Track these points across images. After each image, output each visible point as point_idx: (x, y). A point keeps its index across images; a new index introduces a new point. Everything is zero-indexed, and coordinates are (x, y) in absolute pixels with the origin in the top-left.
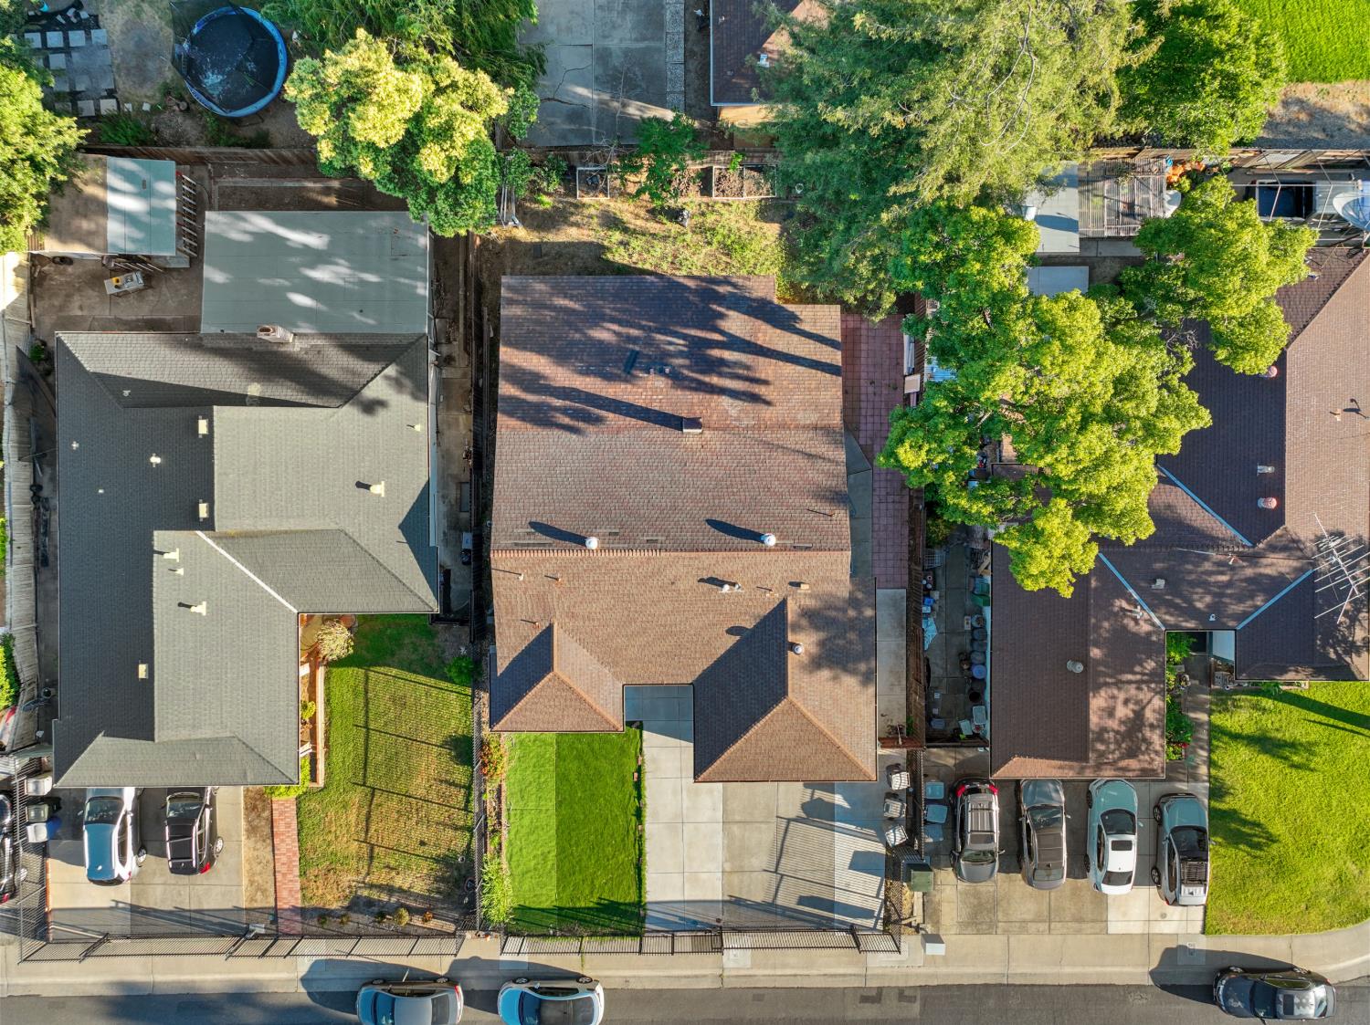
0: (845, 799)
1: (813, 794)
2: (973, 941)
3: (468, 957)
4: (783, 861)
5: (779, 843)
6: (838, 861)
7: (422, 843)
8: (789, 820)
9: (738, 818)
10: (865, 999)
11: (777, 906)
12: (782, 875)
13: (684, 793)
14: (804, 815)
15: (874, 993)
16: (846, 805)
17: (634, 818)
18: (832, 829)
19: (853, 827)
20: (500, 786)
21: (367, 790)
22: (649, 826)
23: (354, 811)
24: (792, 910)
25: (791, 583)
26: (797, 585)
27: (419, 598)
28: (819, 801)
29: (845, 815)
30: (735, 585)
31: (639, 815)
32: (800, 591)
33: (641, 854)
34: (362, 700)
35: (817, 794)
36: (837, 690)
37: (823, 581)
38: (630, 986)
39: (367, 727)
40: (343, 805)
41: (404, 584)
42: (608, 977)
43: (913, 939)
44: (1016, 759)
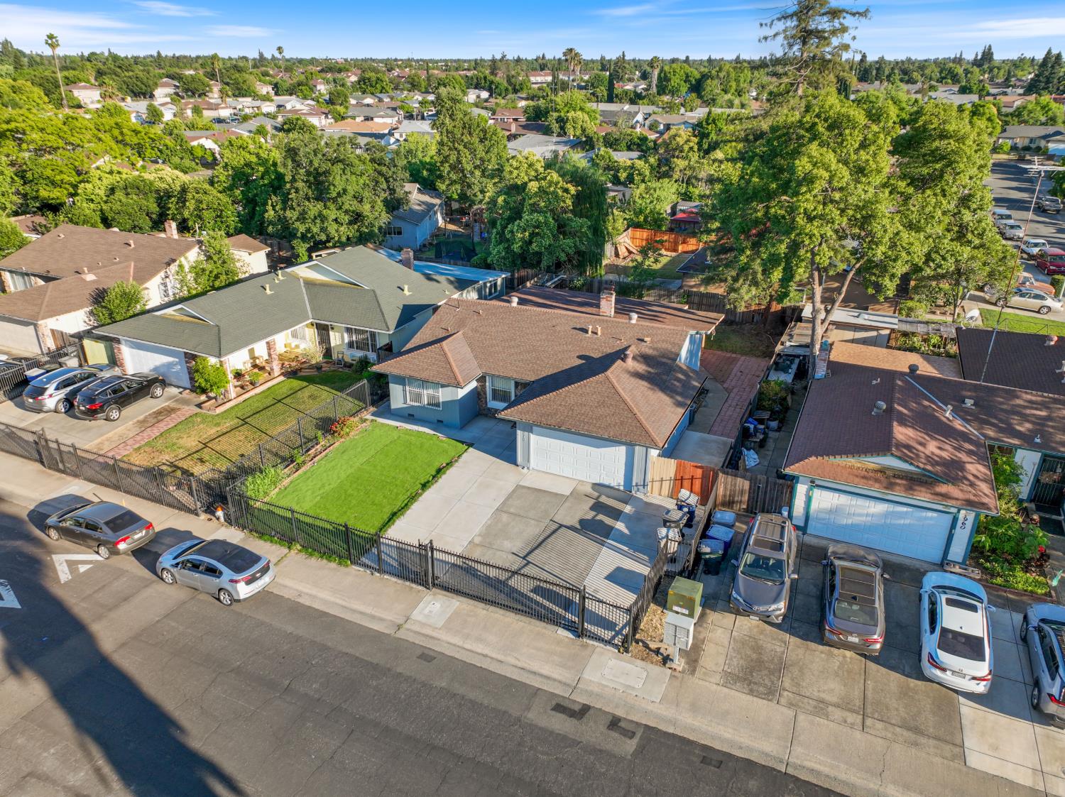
0: (627, 527)
1: (596, 516)
2: (740, 699)
3: (182, 529)
4: (537, 552)
5: (541, 538)
6: (596, 567)
7: (242, 455)
8: (561, 526)
9: (512, 510)
10: (560, 708)
11: (506, 586)
12: (529, 563)
13: (476, 485)
14: (579, 527)
15: (577, 708)
16: (626, 531)
18: (603, 543)
19: (626, 548)
20: (333, 444)
21: (241, 422)
22: (429, 494)
23: (219, 429)
24: (522, 594)
25: (639, 339)
26: (642, 340)
27: (386, 324)
28: (601, 521)
29: (621, 538)
30: (596, 333)
31: (425, 486)
32: (643, 344)
33: (405, 507)
34: (292, 392)
35: (601, 517)
36: (650, 393)
37: (663, 341)
38: (301, 600)
39: (279, 401)
40: (215, 425)
41: (384, 316)
42: (286, 587)
43: (657, 670)
44: (813, 458)
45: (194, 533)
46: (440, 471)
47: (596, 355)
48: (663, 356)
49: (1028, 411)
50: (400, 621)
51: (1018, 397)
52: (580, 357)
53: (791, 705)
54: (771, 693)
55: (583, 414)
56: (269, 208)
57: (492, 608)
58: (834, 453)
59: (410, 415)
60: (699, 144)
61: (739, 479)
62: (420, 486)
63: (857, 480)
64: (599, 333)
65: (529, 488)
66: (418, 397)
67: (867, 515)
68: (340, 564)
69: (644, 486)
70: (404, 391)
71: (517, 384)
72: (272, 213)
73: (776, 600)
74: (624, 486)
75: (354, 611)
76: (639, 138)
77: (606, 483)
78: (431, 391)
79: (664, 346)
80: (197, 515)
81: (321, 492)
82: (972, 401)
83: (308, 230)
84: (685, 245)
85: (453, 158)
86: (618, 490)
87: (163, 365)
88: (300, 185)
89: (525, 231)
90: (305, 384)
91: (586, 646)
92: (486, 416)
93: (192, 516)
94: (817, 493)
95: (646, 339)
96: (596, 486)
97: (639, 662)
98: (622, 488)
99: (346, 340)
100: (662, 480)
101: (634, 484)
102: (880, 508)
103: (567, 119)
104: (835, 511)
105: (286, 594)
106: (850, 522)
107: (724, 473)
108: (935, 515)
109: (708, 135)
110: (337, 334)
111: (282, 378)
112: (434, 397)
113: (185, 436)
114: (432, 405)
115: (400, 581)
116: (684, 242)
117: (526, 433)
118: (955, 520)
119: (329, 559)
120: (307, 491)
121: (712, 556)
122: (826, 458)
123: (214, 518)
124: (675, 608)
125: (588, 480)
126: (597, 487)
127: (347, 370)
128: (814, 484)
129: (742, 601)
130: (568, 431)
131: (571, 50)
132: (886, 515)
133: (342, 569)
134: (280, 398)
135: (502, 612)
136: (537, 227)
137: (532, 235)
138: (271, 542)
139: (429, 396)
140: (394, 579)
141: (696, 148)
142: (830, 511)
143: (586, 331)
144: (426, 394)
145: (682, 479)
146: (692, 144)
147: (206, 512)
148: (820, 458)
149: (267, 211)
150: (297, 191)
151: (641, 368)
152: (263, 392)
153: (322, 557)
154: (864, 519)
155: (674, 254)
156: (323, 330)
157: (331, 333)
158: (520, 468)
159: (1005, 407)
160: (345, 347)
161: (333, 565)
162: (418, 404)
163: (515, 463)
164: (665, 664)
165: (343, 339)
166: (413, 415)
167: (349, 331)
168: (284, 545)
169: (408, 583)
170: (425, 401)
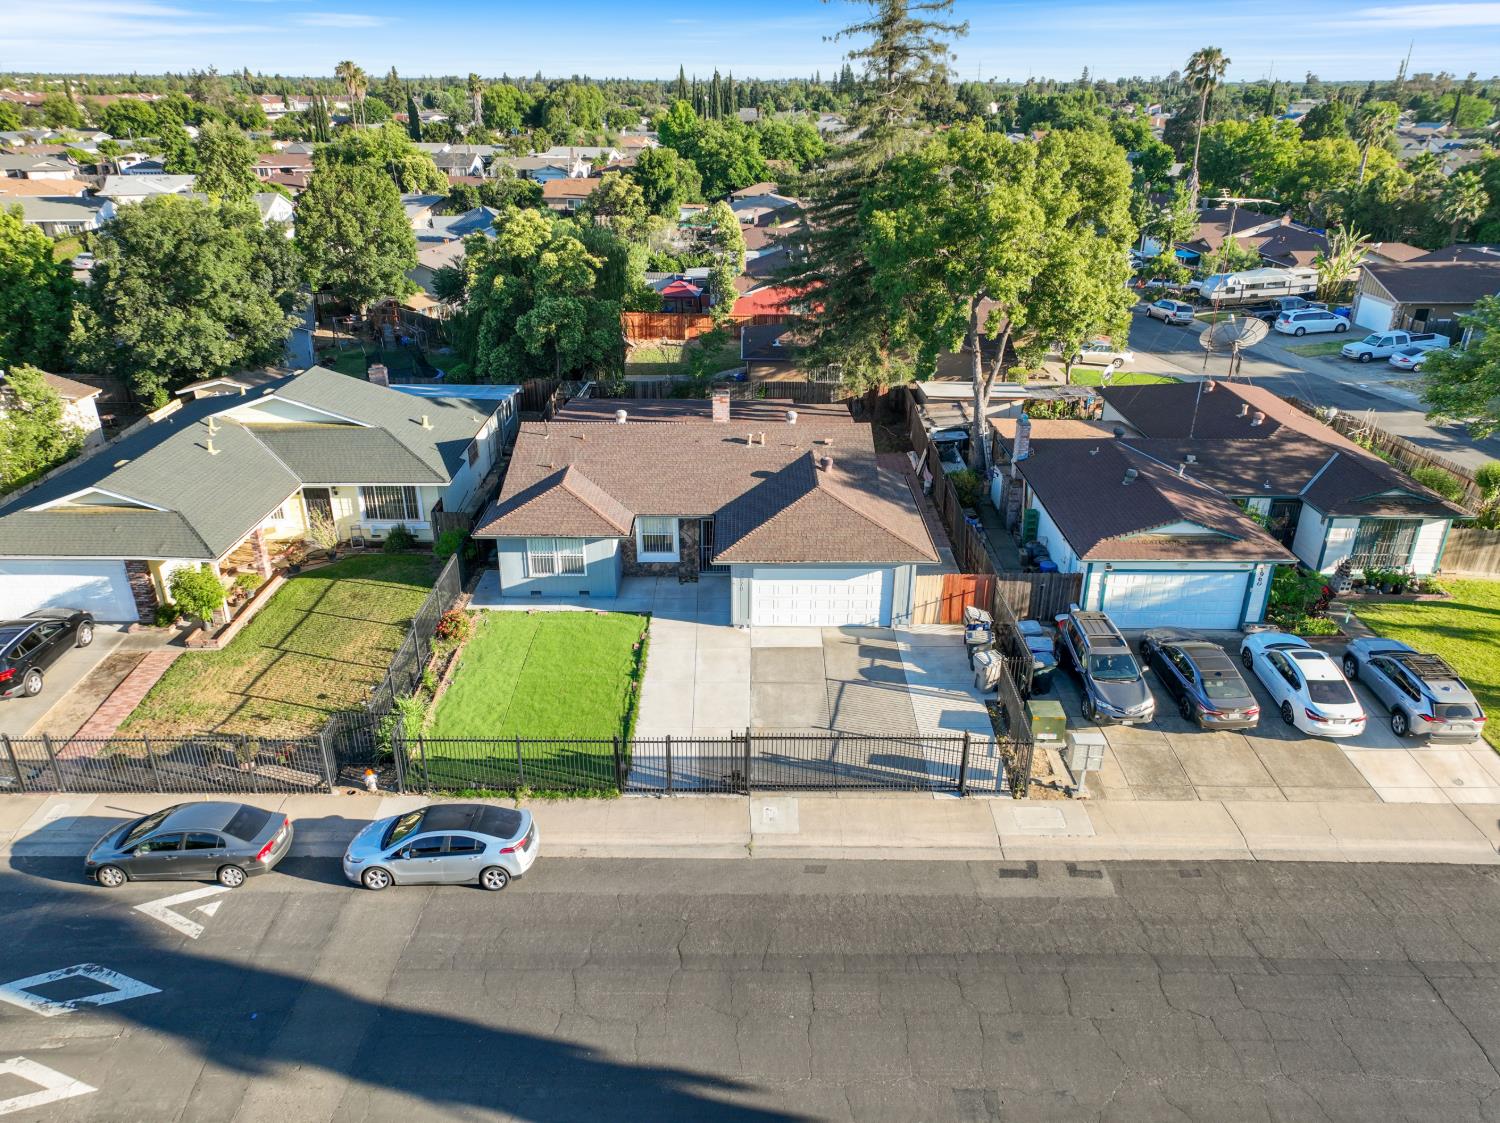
0: (918, 666)
1: (873, 662)
2: (1165, 807)
3: (322, 817)
4: (839, 718)
5: (833, 705)
6: (921, 718)
7: (322, 696)
8: (844, 683)
9: (771, 679)
10: (1007, 873)
11: (835, 765)
12: (841, 732)
13: (699, 660)
14: (864, 679)
15: (1024, 867)
16: (920, 671)
18: (906, 690)
19: (936, 689)
20: (455, 651)
21: (277, 653)
22: (647, 684)
23: (246, 668)
24: (861, 769)
25: (815, 442)
26: (823, 443)
27: (435, 473)
28: (882, 667)
29: (919, 679)
30: (759, 443)
31: (635, 675)
32: (824, 447)
33: (632, 709)
34: (315, 597)
35: (878, 662)
36: (875, 502)
37: (847, 440)
38: (588, 855)
39: (310, 611)
40: (235, 663)
41: (424, 463)
42: (552, 845)
43: (1067, 804)
44: (1103, 541)
45: (346, 816)
46: (638, 654)
47: (775, 469)
48: (857, 458)
49: (1244, 459)
50: (746, 840)
51: (1230, 447)
52: (756, 474)
53: (1213, 798)
54: (1189, 792)
55: (823, 540)
56: (77, 323)
57: (841, 794)
58: (1125, 530)
59: (533, 593)
60: (645, 194)
61: (1019, 583)
62: (628, 678)
63: (1158, 554)
64: (763, 441)
65: (769, 649)
66: (548, 565)
67: (1164, 592)
68: (603, 796)
69: (907, 615)
70: (525, 559)
71: (682, 523)
72: (81, 330)
73: (1144, 697)
74: (880, 621)
75: (673, 847)
76: (530, 191)
77: (856, 621)
78: (567, 553)
79: (852, 445)
80: (327, 791)
81: (495, 716)
82: (1194, 457)
83: (171, 354)
84: (693, 329)
85: (331, 230)
86: (873, 628)
87: (74, 592)
88: (135, 283)
89: (550, 322)
90: (327, 582)
91: (977, 803)
92: (635, 575)
93: (320, 796)
94: (1111, 578)
95: (826, 441)
96: (845, 628)
97: (1043, 802)
98: (877, 625)
99: (362, 508)
100: (926, 604)
101: (894, 616)
102: (1176, 581)
103: (404, 166)
104: (1130, 596)
105: (566, 853)
106: (1145, 605)
107: (1001, 579)
108: (1231, 576)
109: (655, 182)
110: (344, 500)
111: (280, 580)
112: (570, 560)
113: (196, 689)
114: (573, 571)
115: (701, 796)
116: (691, 325)
117: (745, 580)
118: (1251, 576)
119: (584, 796)
120: (473, 720)
121: (1046, 671)
122: (1117, 538)
123: (357, 790)
124: (1041, 736)
125: (831, 624)
126: (847, 630)
127: (375, 552)
128: (1109, 569)
129: (1110, 708)
130: (815, 566)
131: (348, 64)
132: (1184, 587)
133: (613, 803)
134: (307, 607)
135: (854, 794)
136: (567, 316)
137: (560, 327)
138: (480, 796)
139: (564, 559)
140: (692, 796)
141: (642, 200)
142: (1125, 597)
143: (745, 442)
144: (560, 557)
145: (951, 597)
146: (637, 195)
147: (338, 783)
148: (1110, 539)
149: (72, 329)
150: (130, 293)
151: (843, 475)
152: (267, 605)
153: (572, 796)
154: (1159, 597)
155: (682, 342)
156: (317, 498)
157: (334, 501)
158: (736, 628)
159: (1222, 458)
160: (362, 518)
161: (595, 801)
162: (548, 575)
163: (728, 623)
164: (1070, 796)
165: (355, 506)
166: (540, 592)
167: (367, 492)
168: (501, 796)
169: (714, 795)
170: (558, 569)
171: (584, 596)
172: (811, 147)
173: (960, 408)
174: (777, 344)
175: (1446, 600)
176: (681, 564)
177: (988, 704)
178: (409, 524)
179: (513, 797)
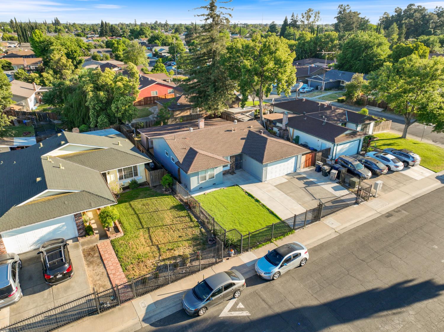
0: (314, 179)
4: (314, 196)
5: (308, 193)
8: (304, 188)
9: (289, 192)
13: (266, 193)
14: (307, 185)
15: (388, 214)
17: (257, 203)
18: (319, 185)
19: (324, 183)
21: (145, 229)
22: (263, 202)
23: (142, 237)
24: (333, 206)
25: (248, 127)
27: (144, 159)
28: (307, 181)
29: (318, 182)
30: (235, 130)
32: (251, 128)
33: (268, 210)
34: (130, 209)
35: (304, 181)
39: (136, 214)
41: (137, 156)
45: (237, 266)
46: (250, 196)
47: (245, 137)
49: (332, 115)
50: (334, 230)
51: (327, 113)
58: (339, 135)
59: (200, 188)
60: (72, 62)
61: (319, 153)
65: (278, 185)
66: (205, 178)
67: (346, 148)
68: (292, 234)
69: (300, 167)
70: (198, 178)
71: (231, 157)
73: (368, 171)
75: (322, 238)
77: (289, 173)
79: (257, 127)
80: (221, 261)
82: (324, 116)
86: (292, 173)
93: (220, 264)
95: (251, 126)
96: (287, 175)
97: (372, 200)
98: (293, 172)
99: (118, 177)
101: (297, 169)
106: (343, 152)
108: (357, 141)
110: (112, 176)
112: (211, 175)
113: (134, 250)
114: (211, 178)
115: (311, 225)
117: (266, 168)
118: (360, 140)
119: (287, 235)
125: (283, 175)
127: (128, 191)
128: (338, 145)
132: (350, 145)
133: (295, 234)
134: (134, 213)
135: (339, 212)
138: (263, 245)
140: (309, 225)
142: (340, 151)
143: (231, 131)
144: (208, 175)
145: (307, 160)
146: (70, 63)
147: (221, 258)
148: (336, 137)
157: (108, 177)
158: (263, 182)
159: (328, 116)
160: (118, 180)
162: (205, 181)
163: (261, 182)
164: (375, 197)
165: (116, 176)
166: (202, 188)
167: (120, 171)
168: (268, 243)
169: (313, 223)
170: (207, 178)
171: (215, 185)
172: (83, 45)
173: (243, 114)
174: (178, 104)
175: (378, 139)
176: (230, 170)
177: (337, 183)
178: (136, 178)
179: (271, 242)
